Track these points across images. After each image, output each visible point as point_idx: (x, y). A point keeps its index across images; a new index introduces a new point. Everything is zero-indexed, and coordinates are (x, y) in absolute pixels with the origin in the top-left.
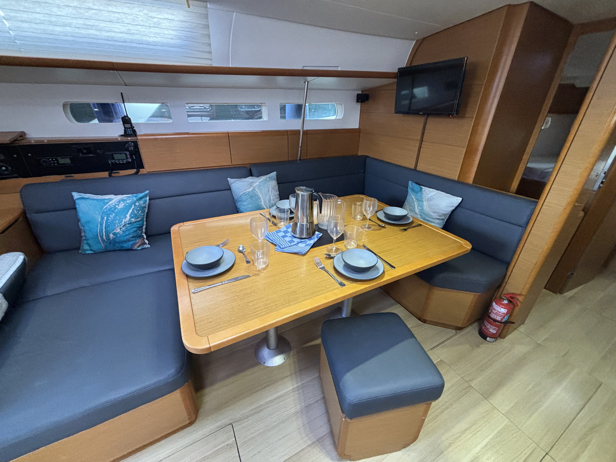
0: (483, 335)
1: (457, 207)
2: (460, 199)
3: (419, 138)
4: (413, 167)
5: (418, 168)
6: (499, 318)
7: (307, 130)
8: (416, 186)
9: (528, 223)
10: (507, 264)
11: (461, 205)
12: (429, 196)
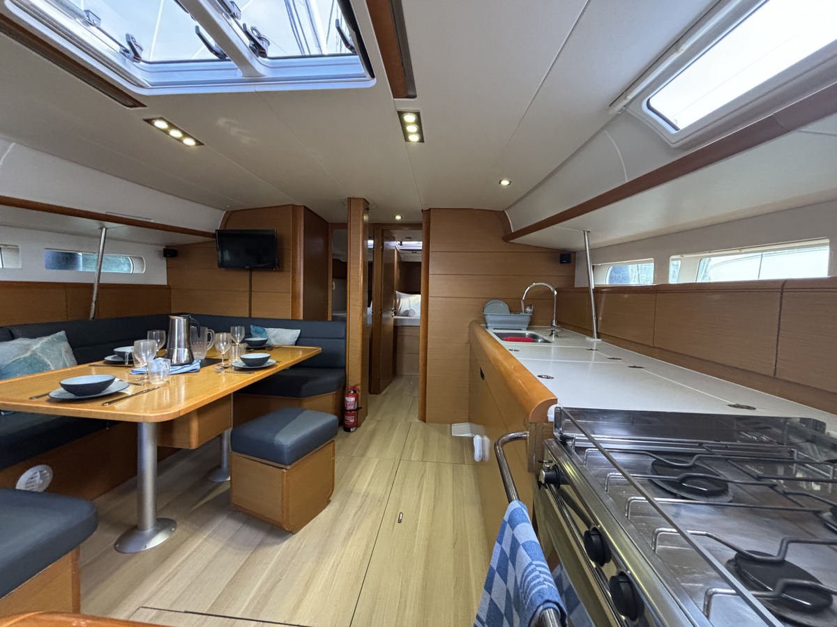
0: (347, 430)
1: (299, 338)
2: (299, 331)
3: (248, 289)
4: (247, 316)
5: (253, 316)
6: (352, 407)
7: (103, 284)
8: (259, 329)
9: (346, 335)
10: (344, 368)
11: (302, 335)
12: (273, 333)
